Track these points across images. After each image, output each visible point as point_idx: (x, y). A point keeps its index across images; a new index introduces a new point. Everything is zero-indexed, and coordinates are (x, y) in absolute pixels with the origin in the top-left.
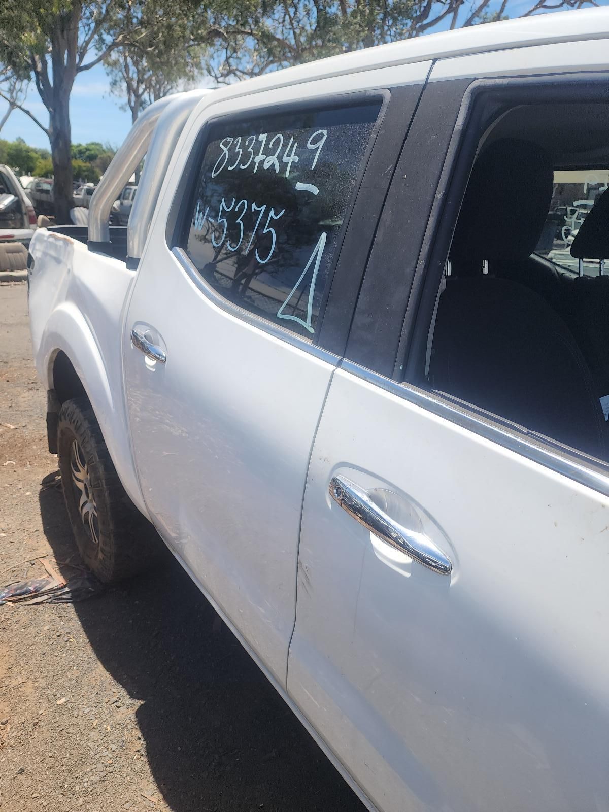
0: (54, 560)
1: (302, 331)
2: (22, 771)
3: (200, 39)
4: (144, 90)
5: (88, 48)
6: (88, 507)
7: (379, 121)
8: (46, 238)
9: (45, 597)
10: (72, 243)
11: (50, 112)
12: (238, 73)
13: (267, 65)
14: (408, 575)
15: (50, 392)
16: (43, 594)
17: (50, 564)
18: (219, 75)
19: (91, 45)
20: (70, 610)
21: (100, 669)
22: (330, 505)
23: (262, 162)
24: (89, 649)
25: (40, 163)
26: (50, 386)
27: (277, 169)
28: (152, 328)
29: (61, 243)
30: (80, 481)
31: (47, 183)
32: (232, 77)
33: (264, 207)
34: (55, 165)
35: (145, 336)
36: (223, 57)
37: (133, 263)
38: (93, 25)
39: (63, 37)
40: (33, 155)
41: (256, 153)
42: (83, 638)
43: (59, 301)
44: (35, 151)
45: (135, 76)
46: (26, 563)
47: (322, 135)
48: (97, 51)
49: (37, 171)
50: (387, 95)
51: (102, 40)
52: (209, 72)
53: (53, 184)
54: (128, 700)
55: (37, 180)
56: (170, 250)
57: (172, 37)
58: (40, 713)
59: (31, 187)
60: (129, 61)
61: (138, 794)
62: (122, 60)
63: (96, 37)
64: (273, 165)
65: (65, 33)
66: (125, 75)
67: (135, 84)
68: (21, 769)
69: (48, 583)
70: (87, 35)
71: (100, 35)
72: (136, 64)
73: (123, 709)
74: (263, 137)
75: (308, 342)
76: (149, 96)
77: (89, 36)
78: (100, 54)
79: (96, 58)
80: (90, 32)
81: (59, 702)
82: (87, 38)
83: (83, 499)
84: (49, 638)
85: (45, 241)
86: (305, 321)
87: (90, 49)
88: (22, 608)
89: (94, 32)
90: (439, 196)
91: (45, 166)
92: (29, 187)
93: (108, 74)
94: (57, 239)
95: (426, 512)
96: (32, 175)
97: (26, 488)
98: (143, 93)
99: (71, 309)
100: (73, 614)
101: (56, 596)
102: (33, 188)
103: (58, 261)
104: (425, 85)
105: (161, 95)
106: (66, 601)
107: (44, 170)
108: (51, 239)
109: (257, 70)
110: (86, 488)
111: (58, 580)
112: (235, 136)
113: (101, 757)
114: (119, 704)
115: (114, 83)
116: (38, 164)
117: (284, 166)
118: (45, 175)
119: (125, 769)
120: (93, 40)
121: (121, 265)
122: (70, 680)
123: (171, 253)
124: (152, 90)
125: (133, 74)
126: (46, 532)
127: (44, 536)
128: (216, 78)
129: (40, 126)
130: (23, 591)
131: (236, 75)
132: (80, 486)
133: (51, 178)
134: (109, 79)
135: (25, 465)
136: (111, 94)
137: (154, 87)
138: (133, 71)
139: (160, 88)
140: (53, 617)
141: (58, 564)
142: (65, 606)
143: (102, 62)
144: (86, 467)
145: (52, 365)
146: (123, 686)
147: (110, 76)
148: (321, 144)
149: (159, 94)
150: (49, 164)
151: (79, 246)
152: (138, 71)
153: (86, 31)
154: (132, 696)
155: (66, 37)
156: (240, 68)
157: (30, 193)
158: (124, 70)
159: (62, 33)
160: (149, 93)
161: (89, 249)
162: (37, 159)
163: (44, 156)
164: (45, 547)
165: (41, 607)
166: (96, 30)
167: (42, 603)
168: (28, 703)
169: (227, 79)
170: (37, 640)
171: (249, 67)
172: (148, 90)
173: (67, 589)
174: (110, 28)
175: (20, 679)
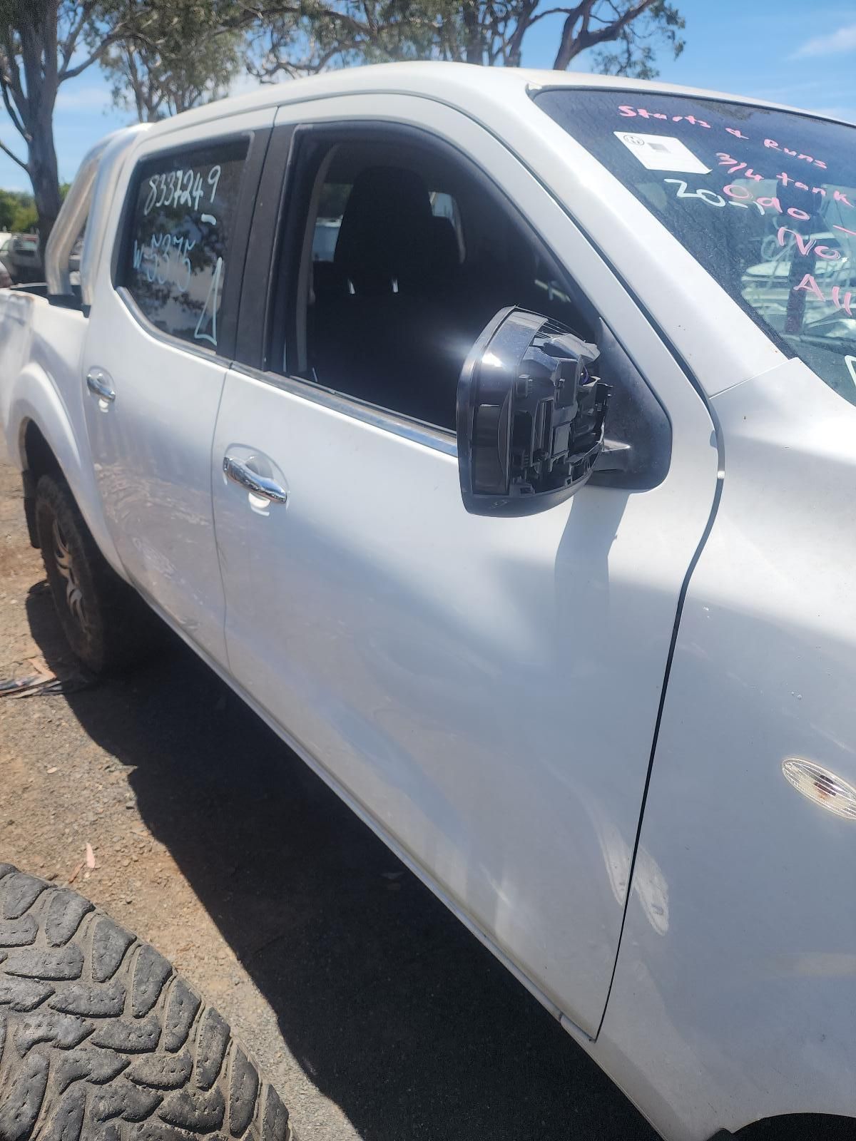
0: (43, 660)
1: (208, 345)
2: (11, 823)
3: (232, 24)
4: (161, 98)
5: (75, 44)
6: (75, 595)
7: (248, 159)
8: (7, 299)
9: (34, 690)
10: (33, 300)
11: (26, 139)
12: (290, 68)
13: (328, 56)
14: (267, 514)
15: (25, 474)
16: (33, 687)
17: (40, 663)
18: (263, 72)
19: (80, 38)
20: (61, 700)
21: (93, 745)
22: (226, 482)
23: (179, 197)
24: (82, 731)
25: (19, 212)
26: (24, 466)
27: (190, 203)
28: (103, 370)
29: (23, 302)
30: (65, 568)
31: (30, 240)
32: (281, 72)
33: (182, 240)
34: (41, 215)
35: (98, 380)
36: (267, 45)
37: (86, 310)
38: (80, 10)
39: (37, 31)
40: (10, 202)
41: (175, 190)
42: (75, 722)
43: (23, 365)
44: (12, 196)
45: (146, 78)
46: (13, 664)
47: (216, 171)
48: (88, 48)
49: (17, 224)
50: (252, 135)
51: (96, 31)
52: (249, 69)
53: (38, 241)
54: (121, 766)
55: (15, 238)
56: (115, 289)
57: (193, 22)
58: (30, 780)
59: (9, 247)
60: (136, 56)
61: (128, 831)
62: (125, 56)
63: (86, 26)
64: (187, 201)
65: (40, 26)
66: (131, 77)
67: (145, 90)
68: (11, 821)
69: (36, 678)
70: (72, 24)
71: (92, 25)
72: (145, 61)
73: (117, 773)
74: (180, 173)
75: (213, 353)
76: (170, 108)
77: (76, 25)
78: (93, 50)
79: (87, 57)
80: (78, 19)
81: (50, 771)
82: (73, 30)
83: (70, 588)
84: (39, 724)
85: (7, 302)
86: (211, 335)
87: (79, 44)
88: (9, 701)
89: (83, 20)
90: (279, 219)
91: (28, 217)
92: (6, 247)
93: (107, 78)
94: (19, 297)
95: (274, 463)
96: (8, 231)
97: (11, 596)
98: (158, 103)
99: (35, 371)
100: (65, 704)
101: (46, 690)
102: (11, 248)
103: (21, 323)
104: (272, 129)
105: (186, 104)
106: (57, 692)
107: (27, 223)
108: (13, 299)
109: (316, 62)
110: (71, 575)
111: (48, 675)
112: (160, 174)
113: (93, 808)
114: (112, 769)
115: (116, 92)
116: (17, 214)
117: (193, 199)
118: (27, 231)
119: (116, 815)
120: (81, 32)
121: (78, 315)
122: (62, 754)
123: (115, 293)
124: (172, 97)
125: (143, 76)
126: (34, 636)
127: (32, 639)
128: (258, 75)
129: (16, 160)
130: (9, 686)
131: (286, 70)
132: (65, 573)
133: (35, 233)
134: (110, 86)
135: (9, 575)
136: (115, 107)
137: (175, 94)
138: (143, 72)
139: (183, 96)
140: (44, 707)
141: (47, 662)
142: (56, 697)
143: (98, 61)
144: (67, 546)
145: (24, 440)
146: (117, 757)
147: (111, 81)
148: (217, 179)
149: (183, 103)
150: (31, 213)
151: (40, 302)
152: (150, 71)
153: (70, 20)
154: (125, 764)
155: (41, 31)
156: (293, 61)
157: (8, 256)
158: (129, 72)
159: (35, 25)
160: (168, 102)
161: (50, 303)
162: (16, 207)
163: (24, 202)
164: (33, 649)
165: (30, 700)
166: (86, 15)
167: (31, 695)
168: (18, 775)
169: (274, 77)
170: (27, 726)
171: (304, 59)
172: (166, 98)
173: (58, 682)
174: (106, 11)
175: (9, 757)
